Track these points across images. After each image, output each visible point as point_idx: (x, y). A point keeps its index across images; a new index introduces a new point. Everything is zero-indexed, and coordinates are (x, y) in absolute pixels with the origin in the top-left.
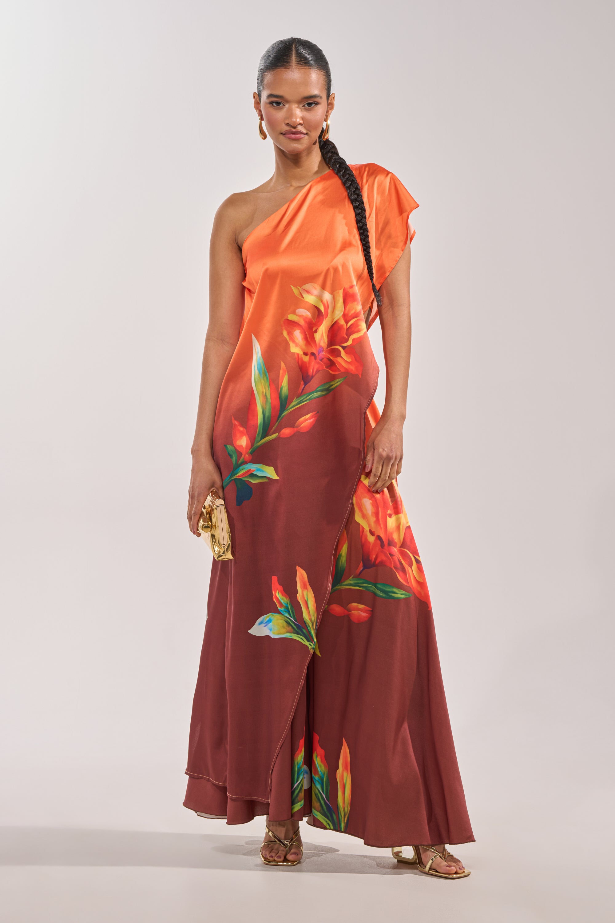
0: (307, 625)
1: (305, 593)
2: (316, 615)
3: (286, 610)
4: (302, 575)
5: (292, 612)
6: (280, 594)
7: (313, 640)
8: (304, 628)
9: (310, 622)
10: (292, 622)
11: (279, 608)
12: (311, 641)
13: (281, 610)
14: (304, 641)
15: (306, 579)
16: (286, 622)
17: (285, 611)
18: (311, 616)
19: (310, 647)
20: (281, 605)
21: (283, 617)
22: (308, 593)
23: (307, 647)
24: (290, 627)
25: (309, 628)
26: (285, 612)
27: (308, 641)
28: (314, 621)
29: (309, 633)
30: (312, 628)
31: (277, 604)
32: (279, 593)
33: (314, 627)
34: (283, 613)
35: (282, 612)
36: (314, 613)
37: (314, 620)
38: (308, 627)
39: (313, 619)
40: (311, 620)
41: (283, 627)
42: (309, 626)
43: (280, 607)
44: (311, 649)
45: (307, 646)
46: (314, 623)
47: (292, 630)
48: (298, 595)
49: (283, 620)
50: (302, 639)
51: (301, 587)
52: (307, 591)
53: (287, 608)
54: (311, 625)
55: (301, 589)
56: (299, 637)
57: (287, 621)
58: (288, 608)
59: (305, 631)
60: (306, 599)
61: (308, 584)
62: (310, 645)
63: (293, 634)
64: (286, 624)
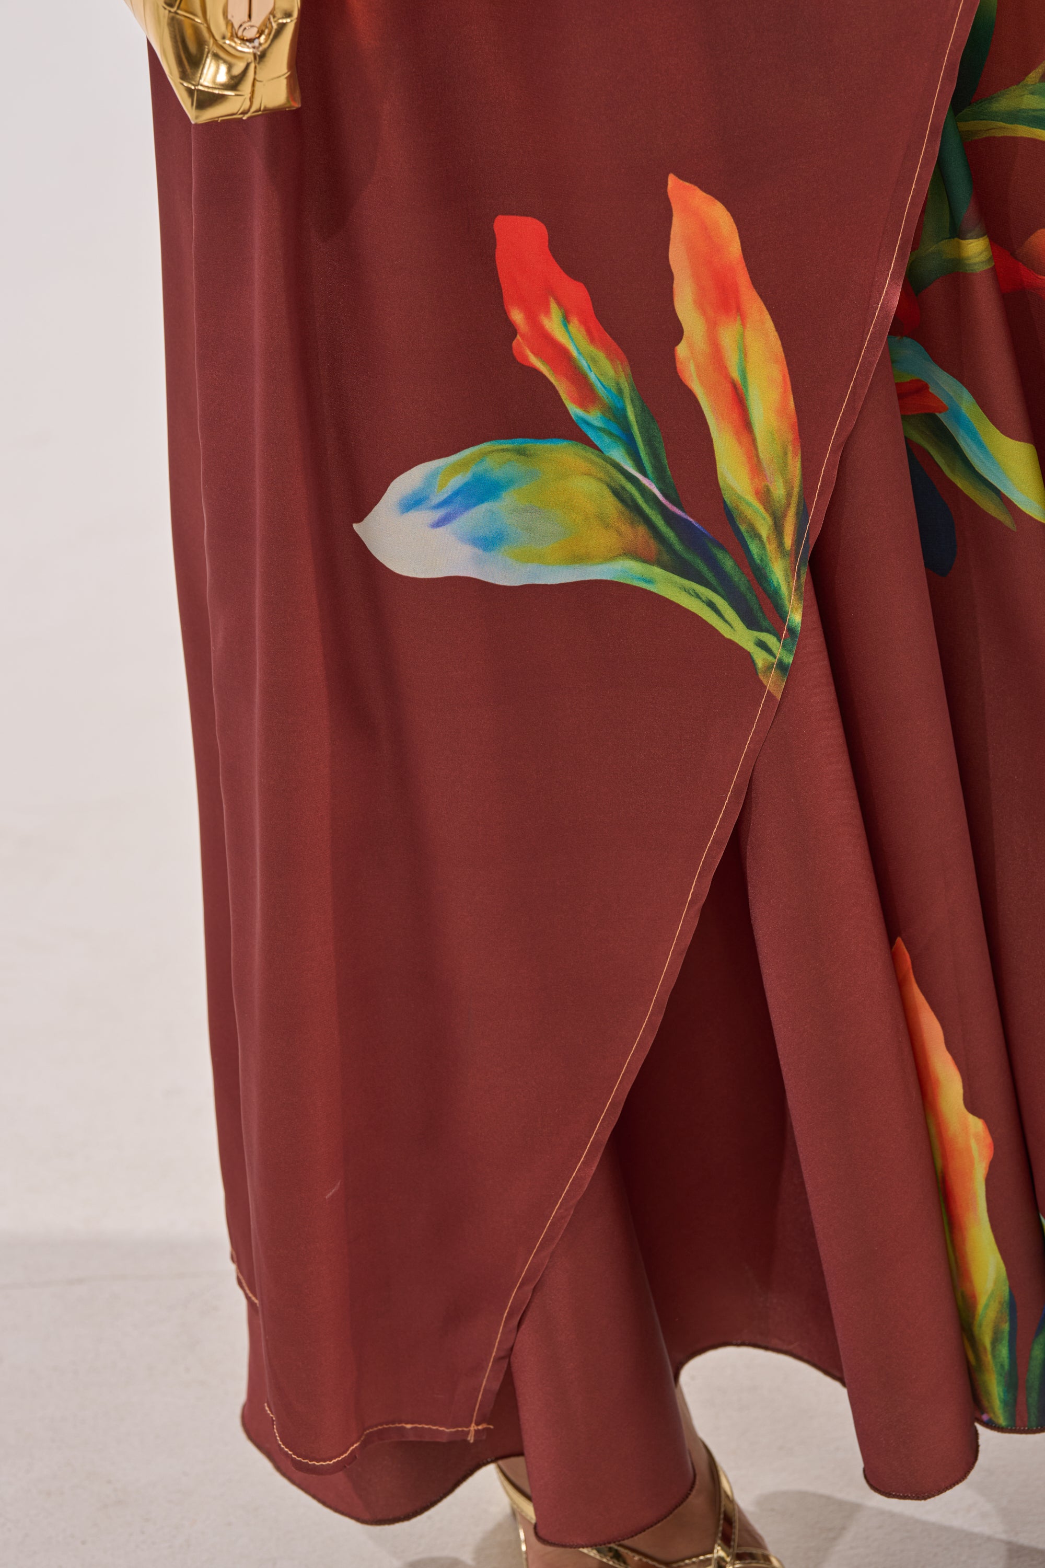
0: (743, 528)
1: (729, 336)
2: (795, 467)
3: (614, 428)
4: (706, 231)
5: (649, 442)
6: (575, 327)
7: (779, 614)
8: (721, 547)
9: (762, 511)
10: (646, 501)
11: (574, 410)
12: (765, 624)
13: (588, 424)
14: (726, 621)
15: (734, 248)
16: (619, 494)
17: (610, 434)
18: (768, 473)
19: (760, 658)
20: (587, 394)
21: (599, 460)
22: (749, 334)
23: (748, 656)
24: (642, 529)
25: (754, 548)
26: (607, 439)
27: (751, 623)
28: (784, 501)
29: (758, 575)
30: (771, 548)
31: (562, 388)
32: (566, 319)
33: (788, 541)
34: (597, 443)
35: (591, 434)
36: (785, 454)
37: (789, 495)
38: (749, 541)
39: (779, 491)
40: (764, 496)
41: (602, 519)
42: (757, 536)
43: (582, 404)
44: (769, 668)
45: (741, 648)
46: (784, 516)
47: (654, 545)
48: (682, 350)
49: (600, 480)
50: (711, 605)
51: (700, 304)
52: (743, 324)
53: (617, 416)
54: (764, 528)
55: (704, 313)
56: (698, 596)
57: (624, 489)
58: (625, 417)
59: (728, 564)
60: (735, 374)
61: (743, 279)
62: (762, 645)
63: (657, 571)
64: (620, 505)
